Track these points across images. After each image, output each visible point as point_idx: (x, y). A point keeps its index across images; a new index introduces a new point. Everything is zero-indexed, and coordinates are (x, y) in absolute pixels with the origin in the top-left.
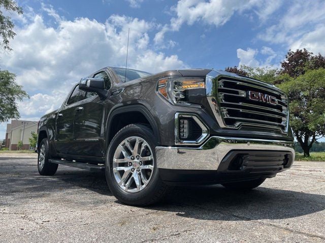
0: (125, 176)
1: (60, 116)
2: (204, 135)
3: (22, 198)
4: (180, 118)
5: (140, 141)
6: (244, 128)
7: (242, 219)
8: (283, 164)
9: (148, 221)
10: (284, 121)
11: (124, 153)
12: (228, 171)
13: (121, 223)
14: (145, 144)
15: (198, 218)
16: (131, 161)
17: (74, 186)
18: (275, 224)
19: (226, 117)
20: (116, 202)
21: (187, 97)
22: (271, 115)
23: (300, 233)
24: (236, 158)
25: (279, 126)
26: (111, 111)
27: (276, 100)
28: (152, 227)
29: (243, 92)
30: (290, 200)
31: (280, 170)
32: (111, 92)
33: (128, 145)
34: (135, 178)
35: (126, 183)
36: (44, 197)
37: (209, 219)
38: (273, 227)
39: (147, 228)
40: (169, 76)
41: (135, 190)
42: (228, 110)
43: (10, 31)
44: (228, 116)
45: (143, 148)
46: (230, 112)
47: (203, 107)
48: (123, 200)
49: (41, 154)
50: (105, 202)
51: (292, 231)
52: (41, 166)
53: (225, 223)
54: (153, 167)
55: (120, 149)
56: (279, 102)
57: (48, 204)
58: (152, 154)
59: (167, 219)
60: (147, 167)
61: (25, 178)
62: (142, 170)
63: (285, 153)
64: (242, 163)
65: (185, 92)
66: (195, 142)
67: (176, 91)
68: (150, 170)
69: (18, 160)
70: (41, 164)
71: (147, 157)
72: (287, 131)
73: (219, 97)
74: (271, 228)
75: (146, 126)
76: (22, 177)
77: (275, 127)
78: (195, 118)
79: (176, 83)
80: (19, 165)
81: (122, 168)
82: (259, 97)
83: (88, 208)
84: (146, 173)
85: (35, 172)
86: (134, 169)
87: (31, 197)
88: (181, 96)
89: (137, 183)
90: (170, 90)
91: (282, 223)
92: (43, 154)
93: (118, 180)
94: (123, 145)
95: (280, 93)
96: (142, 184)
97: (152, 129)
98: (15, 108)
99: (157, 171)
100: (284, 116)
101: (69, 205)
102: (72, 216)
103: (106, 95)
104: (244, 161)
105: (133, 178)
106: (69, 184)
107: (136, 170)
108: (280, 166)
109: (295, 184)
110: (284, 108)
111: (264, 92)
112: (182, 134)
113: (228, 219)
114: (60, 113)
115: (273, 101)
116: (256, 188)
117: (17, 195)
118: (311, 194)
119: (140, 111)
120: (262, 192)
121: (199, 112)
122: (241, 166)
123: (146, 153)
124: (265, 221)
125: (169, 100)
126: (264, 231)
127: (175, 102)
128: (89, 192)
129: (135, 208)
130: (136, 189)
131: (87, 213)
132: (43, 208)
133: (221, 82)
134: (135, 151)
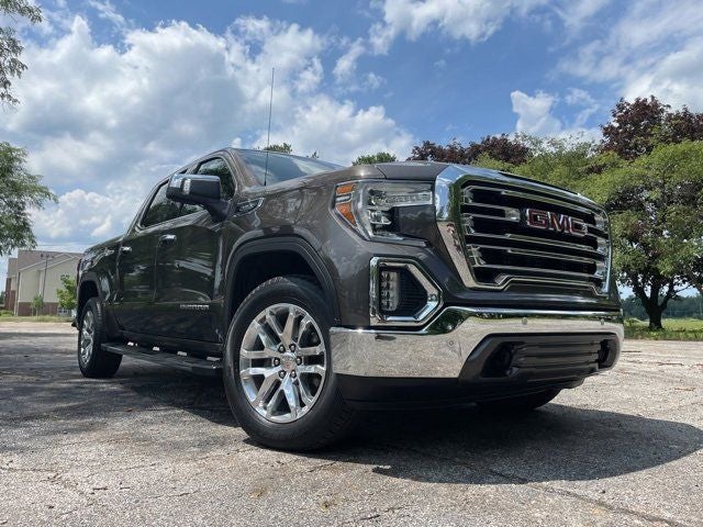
0: (266, 387)
1: (125, 252)
2: (432, 305)
3: (47, 433)
4: (381, 269)
5: (297, 313)
6: (515, 287)
7: (510, 479)
8: (597, 361)
9: (315, 487)
10: (601, 268)
11: (263, 338)
12: (481, 378)
13: (257, 491)
14: (308, 320)
15: (418, 478)
16: (279, 355)
17: (156, 404)
18: (577, 491)
19: (477, 265)
20: (246, 441)
21: (396, 222)
22: (574, 259)
23: (627, 512)
24: (499, 352)
25: (591, 280)
26: (235, 246)
27: (585, 225)
28: (321, 500)
29: (513, 211)
30: (612, 435)
31: (592, 372)
32: (235, 204)
33: (271, 320)
34: (286, 392)
35: (267, 401)
36: (94, 430)
37: (440, 481)
38: (574, 499)
39: (311, 504)
40: (360, 178)
41: (286, 418)
42: (480, 250)
43: (14, 60)
44: (482, 262)
45: (303, 329)
46: (485, 255)
47: (429, 244)
48: (261, 438)
49: (85, 332)
50: (222, 442)
51: (611, 508)
52: (86, 358)
53: (474, 490)
54: (324, 369)
55: (255, 328)
56: (590, 230)
57: (103, 448)
58: (322, 340)
59: (354, 481)
60: (312, 369)
61: (51, 385)
62: (303, 375)
63: (603, 338)
64: (510, 362)
65: (392, 213)
66: (412, 319)
67: (372, 211)
68: (318, 376)
69: (34, 339)
70: (84, 354)
71: (312, 349)
72: (606, 289)
73: (464, 222)
74: (568, 501)
75: (309, 281)
76: (45, 382)
77: (583, 284)
78: (414, 270)
79: (372, 192)
80: (37, 351)
81: (259, 371)
82: (547, 221)
83: (189, 456)
84: (310, 381)
85: (72, 369)
86: (285, 373)
87: (67, 431)
88: (384, 221)
89: (292, 402)
90: (360, 205)
91: (590, 488)
92: (88, 331)
93: (251, 395)
94: (261, 321)
95: (594, 210)
96: (302, 405)
97: (321, 288)
98: (25, 226)
99: (332, 378)
100: (601, 258)
101: (148, 450)
102: (155, 476)
103: (226, 211)
104: (515, 357)
105: (282, 392)
106: (147, 399)
107: (288, 375)
108: (591, 365)
109: (626, 396)
110: (600, 240)
111: (557, 210)
112: (384, 302)
113: (480, 481)
114: (125, 243)
115: (578, 227)
116: (543, 408)
117: (36, 425)
118: (658, 422)
119: (298, 251)
120: (555, 416)
121: (422, 256)
122: (508, 366)
123: (309, 340)
124: (557, 485)
125: (359, 228)
126: (553, 508)
127: (371, 234)
128: (189, 418)
129: (287, 455)
130: (287, 415)
131: (186, 468)
132: (92, 456)
133: (467, 193)
134: (286, 335)
